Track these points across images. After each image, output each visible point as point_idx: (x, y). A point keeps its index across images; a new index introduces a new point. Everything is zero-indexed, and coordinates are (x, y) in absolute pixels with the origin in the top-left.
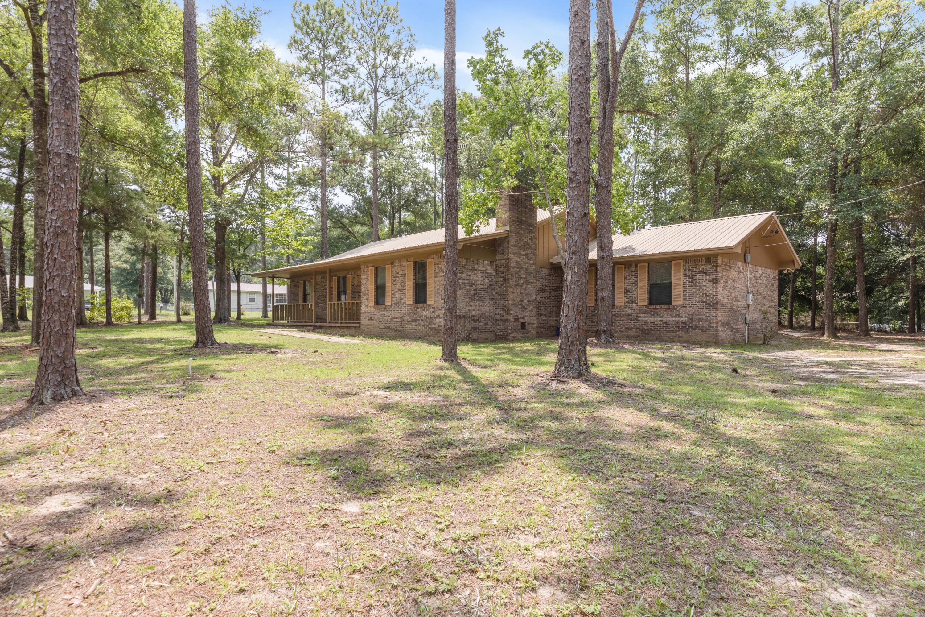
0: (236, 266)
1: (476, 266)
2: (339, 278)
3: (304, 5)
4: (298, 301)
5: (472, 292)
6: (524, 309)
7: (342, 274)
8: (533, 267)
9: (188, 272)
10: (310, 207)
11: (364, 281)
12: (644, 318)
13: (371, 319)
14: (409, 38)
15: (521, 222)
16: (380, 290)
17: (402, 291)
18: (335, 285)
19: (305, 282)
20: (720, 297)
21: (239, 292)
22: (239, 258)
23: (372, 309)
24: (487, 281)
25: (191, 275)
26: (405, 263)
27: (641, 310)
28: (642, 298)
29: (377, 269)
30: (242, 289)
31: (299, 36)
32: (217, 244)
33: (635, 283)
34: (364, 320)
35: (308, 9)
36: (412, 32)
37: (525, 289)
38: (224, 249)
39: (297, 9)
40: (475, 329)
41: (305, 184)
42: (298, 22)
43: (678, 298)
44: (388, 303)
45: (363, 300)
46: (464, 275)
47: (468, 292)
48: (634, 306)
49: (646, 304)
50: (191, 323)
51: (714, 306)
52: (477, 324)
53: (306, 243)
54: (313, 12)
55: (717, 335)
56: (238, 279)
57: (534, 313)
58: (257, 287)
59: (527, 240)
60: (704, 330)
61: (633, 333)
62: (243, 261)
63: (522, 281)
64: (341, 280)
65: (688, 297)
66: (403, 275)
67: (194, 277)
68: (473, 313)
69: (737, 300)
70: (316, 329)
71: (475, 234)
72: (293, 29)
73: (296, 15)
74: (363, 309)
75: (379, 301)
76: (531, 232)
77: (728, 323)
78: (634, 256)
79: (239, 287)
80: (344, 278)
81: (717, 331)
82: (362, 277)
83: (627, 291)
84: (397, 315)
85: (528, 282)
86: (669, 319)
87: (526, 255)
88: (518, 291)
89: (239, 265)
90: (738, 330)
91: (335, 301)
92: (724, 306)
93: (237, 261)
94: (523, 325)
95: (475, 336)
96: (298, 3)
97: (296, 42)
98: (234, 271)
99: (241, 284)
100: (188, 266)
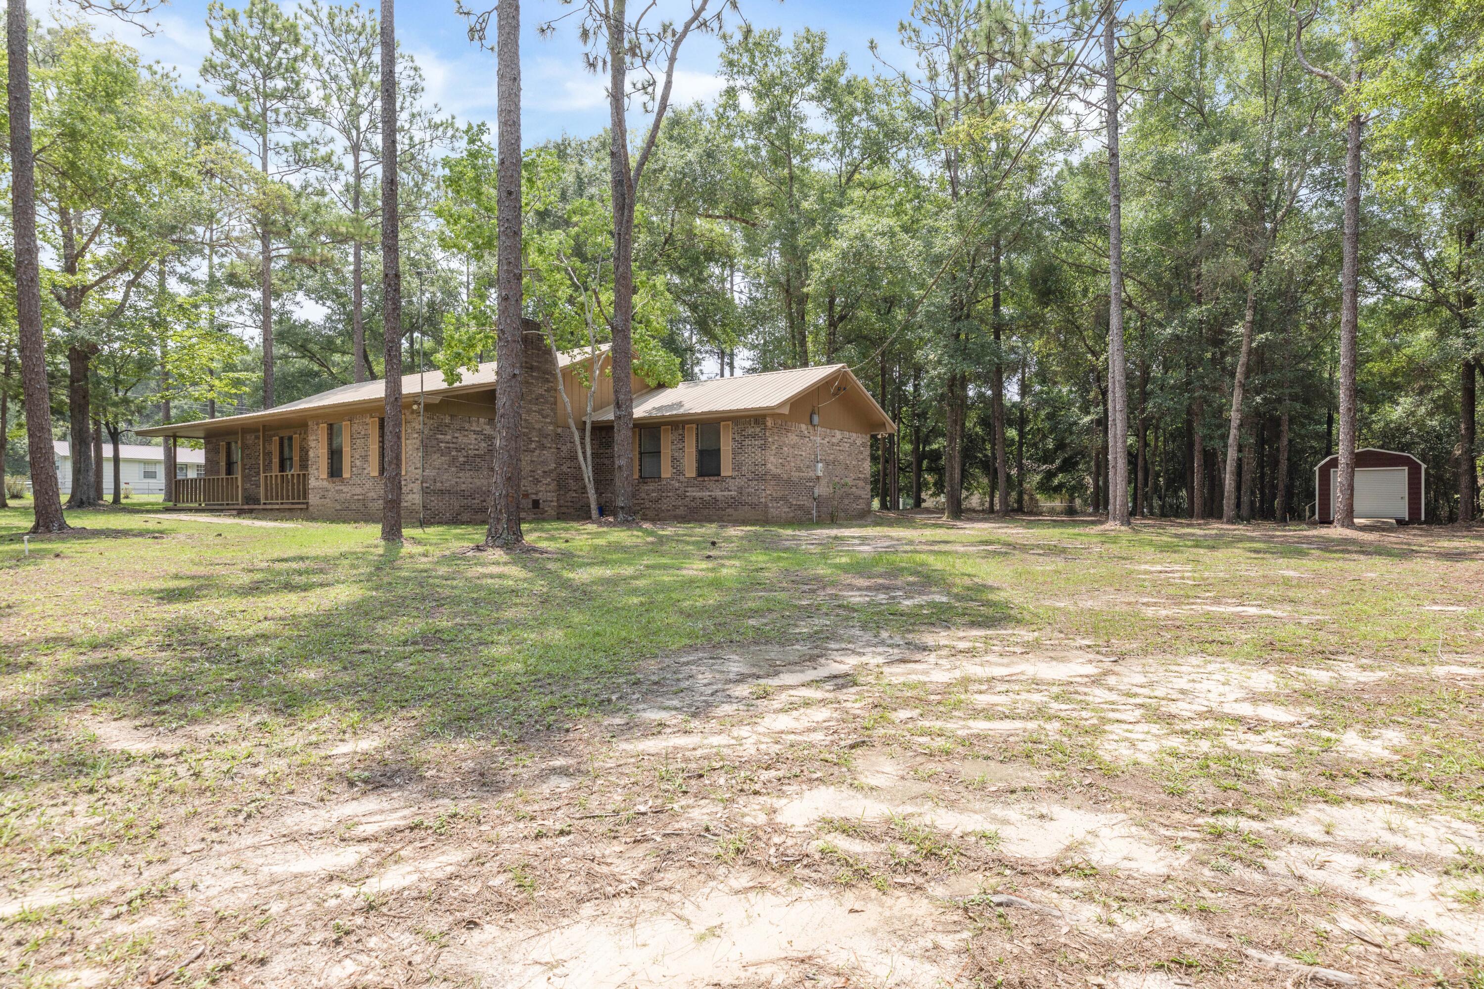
0: (110, 418)
1: (467, 426)
2: (282, 440)
3: (227, 10)
4: (218, 473)
5: (461, 459)
6: (537, 481)
7: (285, 433)
8: (551, 428)
9: (20, 426)
10: (250, 322)
11: (313, 444)
12: (693, 493)
13: (324, 497)
14: (412, 73)
15: (532, 368)
16: (335, 456)
17: (365, 458)
18: (275, 448)
19: (229, 445)
20: (769, 466)
21: (116, 460)
22: (115, 404)
23: (325, 484)
24: (483, 445)
25: (24, 432)
26: (368, 420)
27: (689, 483)
28: (690, 470)
29: (331, 427)
30: (122, 455)
31: (219, 57)
32: (72, 382)
33: (682, 449)
34: (313, 499)
35: (234, 18)
36: (418, 63)
37: (539, 456)
38: (86, 391)
39: (215, 14)
40: (465, 508)
41: (240, 285)
42: (219, 35)
43: (726, 470)
44: (346, 475)
45: (312, 471)
46: (448, 437)
47: (455, 459)
48: (681, 478)
49: (694, 475)
50: (26, 509)
51: (761, 478)
52: (469, 502)
53: (237, 383)
54: (243, 21)
55: (766, 512)
56: (115, 437)
57: (553, 486)
58: (155, 452)
59: (541, 391)
60: (754, 506)
61: (681, 511)
62: (122, 409)
63: (533, 446)
64: (286, 442)
65: (737, 467)
66: (366, 436)
67: (30, 436)
68: (463, 487)
69: (799, 470)
70: (240, 513)
71: (457, 384)
72: (209, 45)
73: (212, 22)
74: (312, 483)
75: (335, 471)
76: (548, 381)
77: (783, 498)
78: (683, 415)
79: (116, 451)
80: (290, 439)
81: (766, 506)
82: (311, 438)
83: (674, 459)
84: (358, 490)
85: (543, 447)
86: (718, 494)
87: (539, 412)
88: (528, 458)
89: (116, 416)
90: (800, 507)
91: (275, 472)
92: (776, 477)
93: (110, 409)
94: (536, 504)
95: (465, 517)
96: (217, 6)
97: (214, 67)
98: (107, 424)
99: (121, 447)
100: (18, 417)
